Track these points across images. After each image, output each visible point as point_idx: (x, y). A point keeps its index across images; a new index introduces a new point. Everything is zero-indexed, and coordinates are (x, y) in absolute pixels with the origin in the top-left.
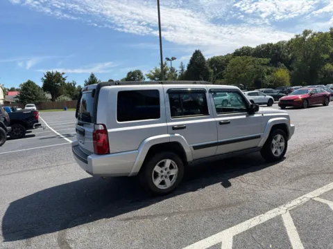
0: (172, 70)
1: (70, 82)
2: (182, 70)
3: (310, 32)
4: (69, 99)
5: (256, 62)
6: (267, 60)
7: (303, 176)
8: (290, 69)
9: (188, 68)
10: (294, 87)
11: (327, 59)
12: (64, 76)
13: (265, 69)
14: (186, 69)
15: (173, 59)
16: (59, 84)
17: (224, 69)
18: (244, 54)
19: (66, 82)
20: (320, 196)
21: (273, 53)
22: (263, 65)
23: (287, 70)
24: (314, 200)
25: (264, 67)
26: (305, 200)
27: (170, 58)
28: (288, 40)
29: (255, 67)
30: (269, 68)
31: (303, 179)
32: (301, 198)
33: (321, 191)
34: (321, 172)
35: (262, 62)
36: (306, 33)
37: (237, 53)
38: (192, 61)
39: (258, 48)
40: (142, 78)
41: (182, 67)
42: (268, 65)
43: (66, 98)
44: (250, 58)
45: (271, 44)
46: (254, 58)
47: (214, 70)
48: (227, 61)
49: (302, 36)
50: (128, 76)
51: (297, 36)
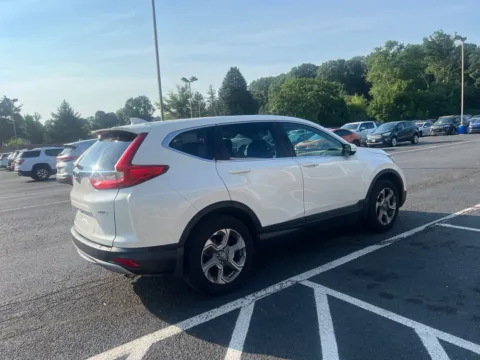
0: (199, 97)
2: (212, 97)
9: (220, 94)
12: (16, 104)
14: (217, 95)
16: (9, 117)
18: (305, 75)
27: (188, 78)
37: (295, 73)
38: (226, 83)
40: (150, 108)
41: (212, 93)
49: (384, 49)
50: (127, 105)
51: (378, 49)
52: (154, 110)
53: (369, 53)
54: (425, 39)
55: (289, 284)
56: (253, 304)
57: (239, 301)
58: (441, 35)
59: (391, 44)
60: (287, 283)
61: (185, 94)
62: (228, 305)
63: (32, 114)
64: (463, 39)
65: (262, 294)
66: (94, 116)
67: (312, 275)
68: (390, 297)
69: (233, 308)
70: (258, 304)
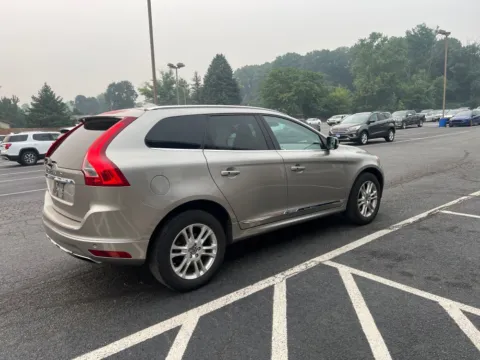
0: (183, 83)
2: (197, 84)
6: (321, 75)
9: (205, 81)
14: (202, 82)
15: (180, 66)
27: (175, 65)
39: (309, 57)
40: (132, 94)
41: (197, 79)
49: (369, 41)
50: (109, 90)
51: (362, 41)
52: (137, 96)
53: (353, 45)
54: (408, 33)
55: (313, 264)
56: (284, 281)
57: (271, 279)
58: (423, 28)
59: (374, 36)
60: (311, 263)
61: (169, 81)
62: (261, 282)
63: (9, 97)
64: (447, 34)
65: (290, 272)
66: (73, 100)
67: (333, 256)
68: (410, 275)
69: (267, 285)
70: (290, 282)
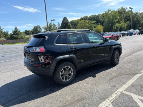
0: (55, 26)
1: (6, 31)
2: (59, 26)
3: (110, 10)
4: (5, 39)
5: (90, 22)
6: (94, 22)
7: (115, 77)
8: (103, 25)
10: (105, 33)
11: (117, 22)
12: (1, 28)
13: (93, 26)
14: (60, 25)
17: (76, 25)
18: (85, 19)
19: (3, 31)
20: (126, 90)
21: (96, 19)
22: (92, 24)
23: (102, 26)
24: (123, 93)
25: (93, 25)
26: (119, 93)
27: (53, 20)
28: (102, 14)
29: (89, 25)
30: (95, 25)
31: (115, 79)
32: (116, 92)
33: (126, 86)
34: (123, 74)
35: (92, 22)
36: (109, 11)
37: (82, 19)
38: (63, 22)
39: (90, 17)
40: (41, 29)
41: (59, 24)
42: (94, 24)
43: (3, 39)
44: (87, 21)
45: (95, 15)
46: (89, 21)
47: (73, 26)
48: (78, 22)
51: (105, 12)
54: (118, 9)
58: (122, 8)
61: (51, 25)
